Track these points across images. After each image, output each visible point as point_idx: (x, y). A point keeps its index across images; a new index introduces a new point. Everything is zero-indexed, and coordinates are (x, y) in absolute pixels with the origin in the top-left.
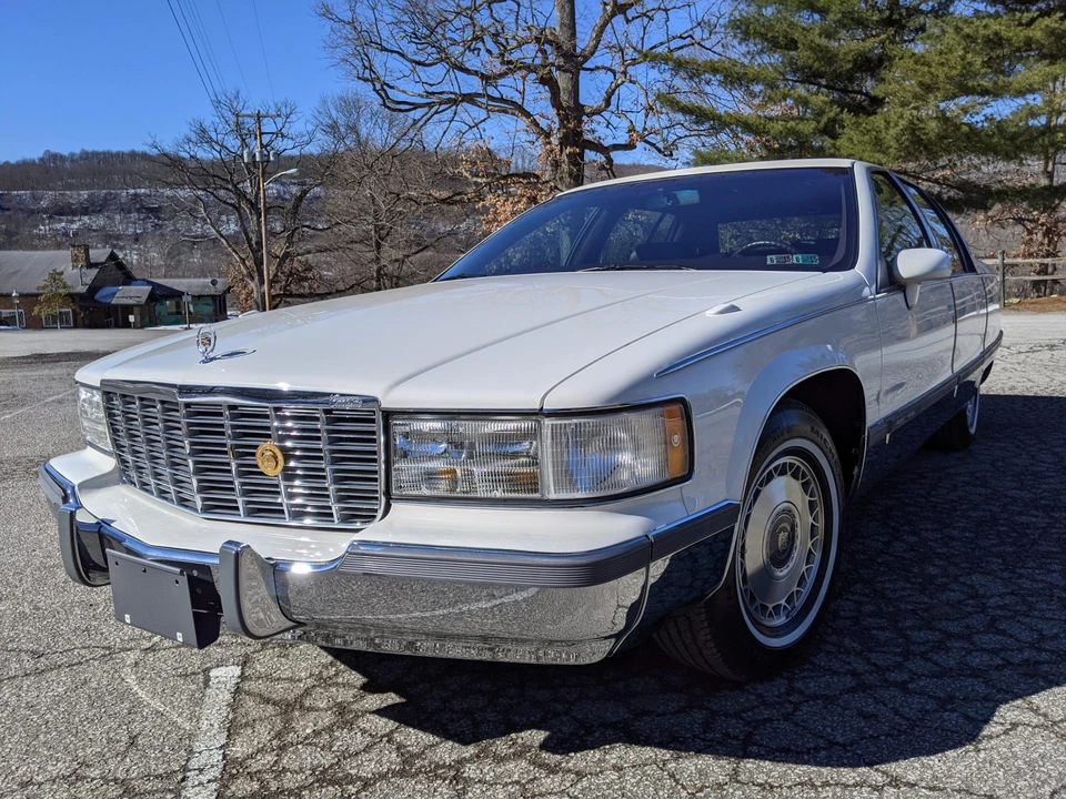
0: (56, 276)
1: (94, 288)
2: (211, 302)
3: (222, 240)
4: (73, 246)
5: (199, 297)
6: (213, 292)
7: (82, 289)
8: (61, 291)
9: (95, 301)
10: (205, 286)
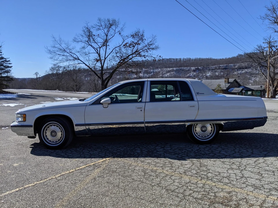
0: (219, 86)
1: (228, 88)
2: (260, 92)
3: (264, 75)
4: (225, 78)
5: (257, 91)
6: (261, 89)
7: (225, 89)
8: (220, 89)
9: (228, 91)
10: (259, 88)
